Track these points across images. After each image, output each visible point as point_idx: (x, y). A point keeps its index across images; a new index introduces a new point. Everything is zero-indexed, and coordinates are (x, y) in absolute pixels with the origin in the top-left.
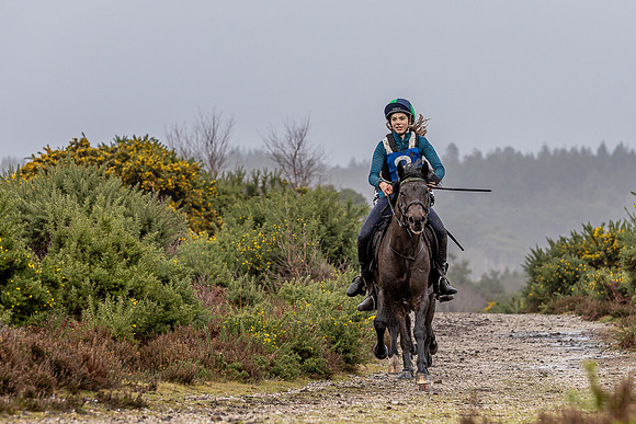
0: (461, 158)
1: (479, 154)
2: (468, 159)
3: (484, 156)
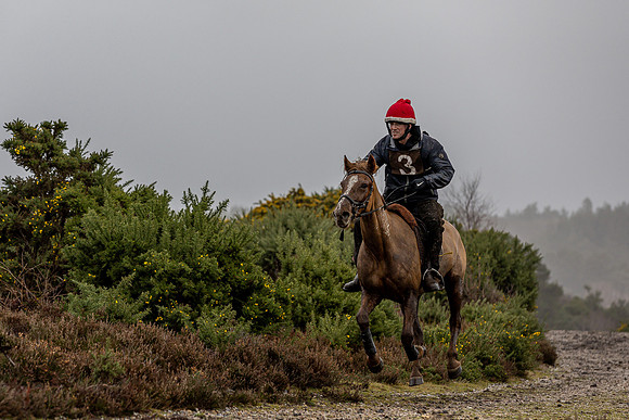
0: (594, 210)
2: (601, 211)
3: (613, 208)
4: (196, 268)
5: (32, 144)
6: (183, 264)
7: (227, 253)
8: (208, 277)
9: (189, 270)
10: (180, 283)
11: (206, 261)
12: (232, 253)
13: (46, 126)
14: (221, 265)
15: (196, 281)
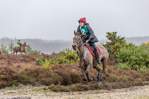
4: (139, 59)
5: (111, 36)
6: (137, 58)
7: (145, 56)
8: (142, 60)
9: (138, 59)
10: (137, 62)
11: (141, 58)
12: (146, 56)
13: (113, 33)
14: (144, 58)
15: (140, 61)
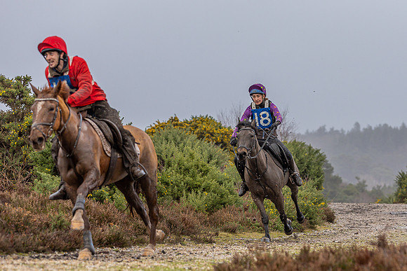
0: (361, 129)
1: (370, 127)
2: (365, 130)
3: (373, 128)
5: (10, 90)
13: (19, 79)
